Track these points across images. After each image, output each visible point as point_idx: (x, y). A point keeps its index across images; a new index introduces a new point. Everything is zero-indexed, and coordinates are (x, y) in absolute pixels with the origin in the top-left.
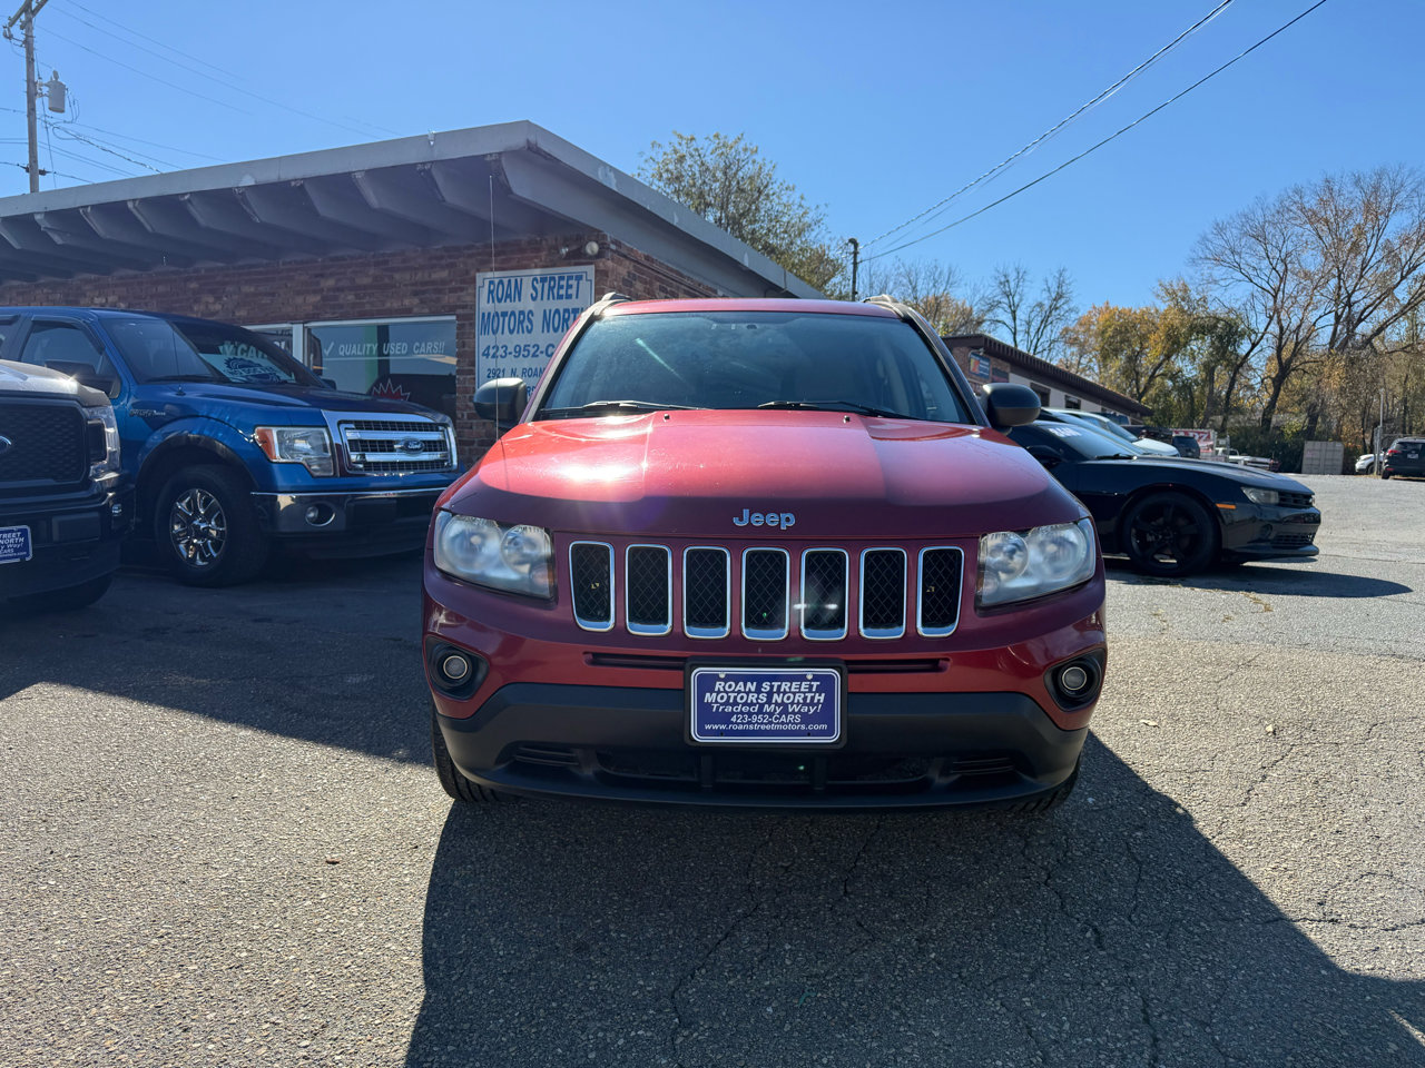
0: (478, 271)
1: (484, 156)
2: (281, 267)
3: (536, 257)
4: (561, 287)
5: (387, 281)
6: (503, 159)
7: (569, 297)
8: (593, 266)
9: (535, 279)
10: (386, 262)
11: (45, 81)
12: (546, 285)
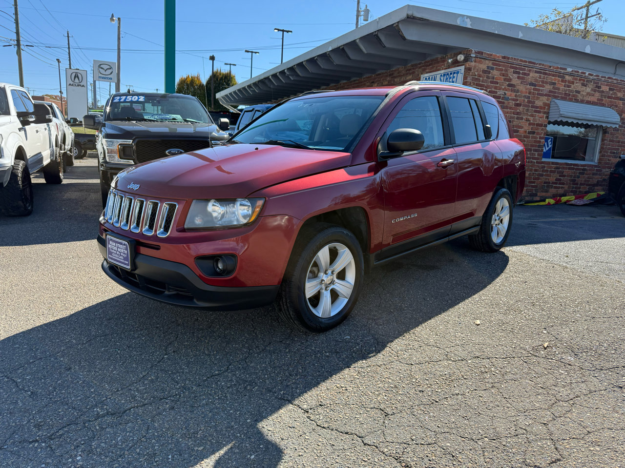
0: (422, 74)
1: (393, 24)
2: (363, 80)
3: (443, 65)
4: (450, 78)
5: (392, 82)
6: (400, 25)
7: (453, 82)
8: (464, 66)
9: (441, 75)
10: (393, 74)
11: (362, 10)
12: (445, 77)
